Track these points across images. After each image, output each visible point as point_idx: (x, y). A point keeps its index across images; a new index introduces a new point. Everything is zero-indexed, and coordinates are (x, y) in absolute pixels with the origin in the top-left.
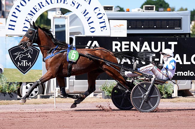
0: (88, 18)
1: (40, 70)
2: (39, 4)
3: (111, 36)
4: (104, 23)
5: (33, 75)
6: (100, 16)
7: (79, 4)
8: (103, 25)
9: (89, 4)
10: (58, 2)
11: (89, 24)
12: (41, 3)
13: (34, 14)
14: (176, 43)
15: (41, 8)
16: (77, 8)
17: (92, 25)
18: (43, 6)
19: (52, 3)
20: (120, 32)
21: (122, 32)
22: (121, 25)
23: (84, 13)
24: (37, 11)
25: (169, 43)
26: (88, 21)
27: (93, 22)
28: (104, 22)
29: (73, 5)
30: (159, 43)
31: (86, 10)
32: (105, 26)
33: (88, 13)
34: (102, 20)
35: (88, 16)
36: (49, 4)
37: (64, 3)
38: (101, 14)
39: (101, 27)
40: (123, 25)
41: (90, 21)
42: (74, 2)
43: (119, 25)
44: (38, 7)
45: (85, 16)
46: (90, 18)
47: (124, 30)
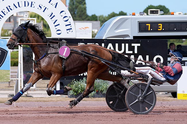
0: (55, 21)
1: (8, 71)
2: (7, 8)
3: (77, 38)
4: (70, 26)
5: (1, 75)
6: (66, 19)
7: (46, 8)
8: (69, 27)
9: (56, 7)
10: (25, 6)
11: (55, 26)
12: (9, 7)
13: (3, 17)
14: (139, 45)
15: (9, 11)
16: (44, 11)
17: (58, 28)
18: (11, 10)
19: (19, 7)
20: (86, 34)
21: (87, 34)
22: (86, 28)
23: (51, 16)
24: (5, 15)
25: (133, 45)
26: (54, 23)
27: (59, 25)
28: (70, 24)
29: (40, 8)
30: (123, 45)
31: (52, 13)
32: (71, 29)
33: (54, 16)
34: (67, 23)
35: (54, 19)
36: (16, 8)
37: (31, 6)
38: (67, 17)
39: (67, 30)
40: (88, 28)
41: (56, 24)
42: (41, 6)
43: (85, 28)
44: (6, 10)
45: (51, 19)
46: (56, 20)
47: (89, 32)
